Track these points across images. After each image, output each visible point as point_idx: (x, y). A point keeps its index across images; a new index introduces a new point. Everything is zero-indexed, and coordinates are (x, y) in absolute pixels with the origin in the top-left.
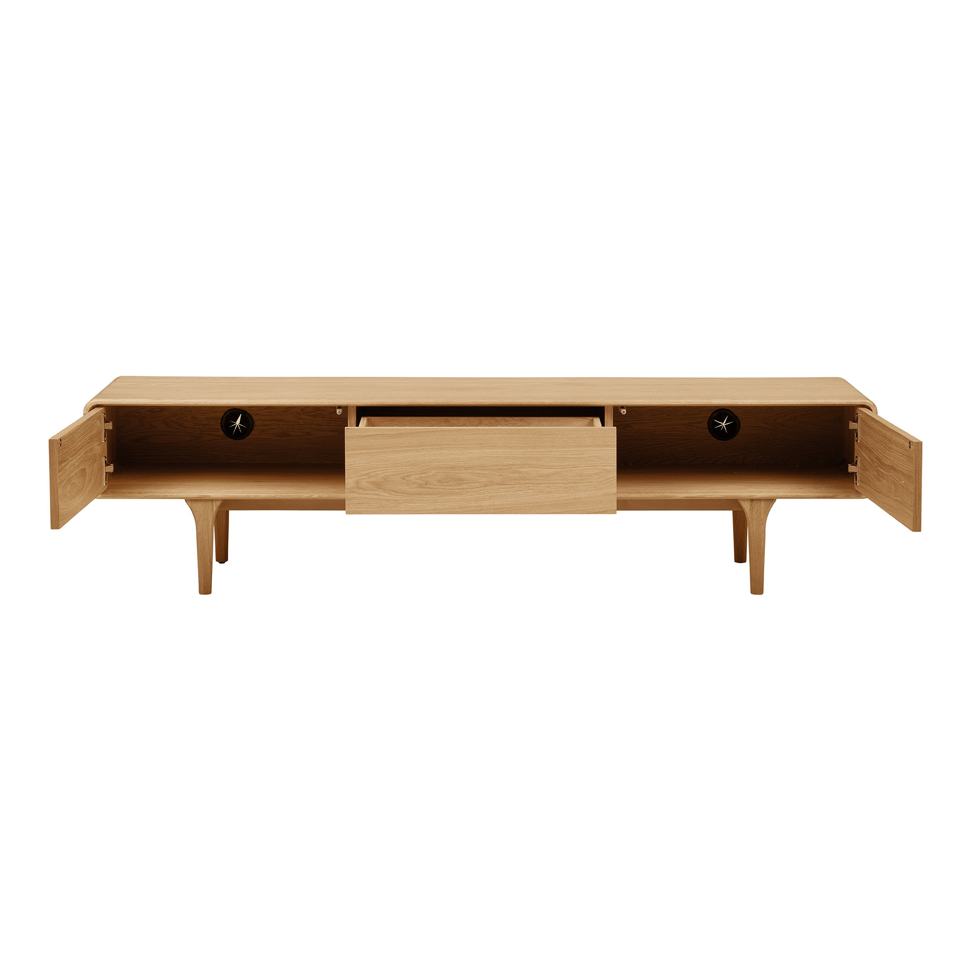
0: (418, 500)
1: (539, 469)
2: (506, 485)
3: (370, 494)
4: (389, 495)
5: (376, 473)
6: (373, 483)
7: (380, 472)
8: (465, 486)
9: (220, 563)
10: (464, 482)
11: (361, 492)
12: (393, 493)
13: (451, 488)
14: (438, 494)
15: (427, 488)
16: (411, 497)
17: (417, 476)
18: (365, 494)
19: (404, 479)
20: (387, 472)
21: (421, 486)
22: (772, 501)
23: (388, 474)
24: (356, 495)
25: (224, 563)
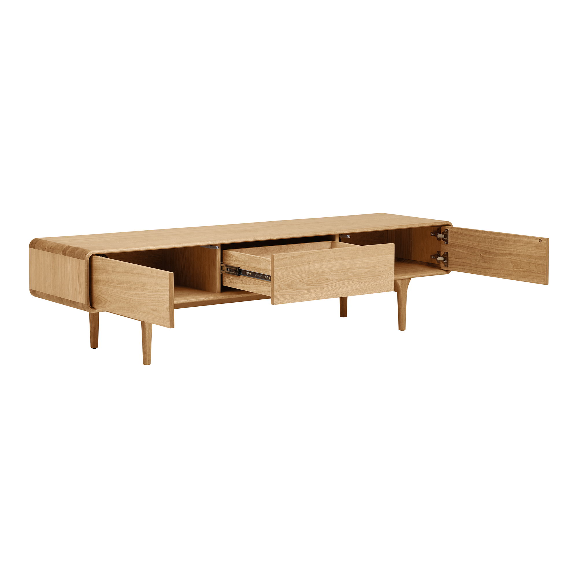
0: (308, 293)
1: (361, 270)
2: (347, 280)
3: (285, 292)
4: (294, 292)
5: (288, 279)
6: (287, 285)
7: (290, 279)
8: (329, 283)
9: (93, 349)
10: (328, 280)
11: (281, 291)
12: (296, 290)
13: (322, 284)
14: (316, 288)
15: (312, 285)
16: (304, 292)
17: (307, 279)
18: (283, 292)
19: (301, 282)
20: (294, 278)
21: (309, 285)
22: (410, 279)
23: (294, 279)
24: (279, 293)
25: (96, 348)
